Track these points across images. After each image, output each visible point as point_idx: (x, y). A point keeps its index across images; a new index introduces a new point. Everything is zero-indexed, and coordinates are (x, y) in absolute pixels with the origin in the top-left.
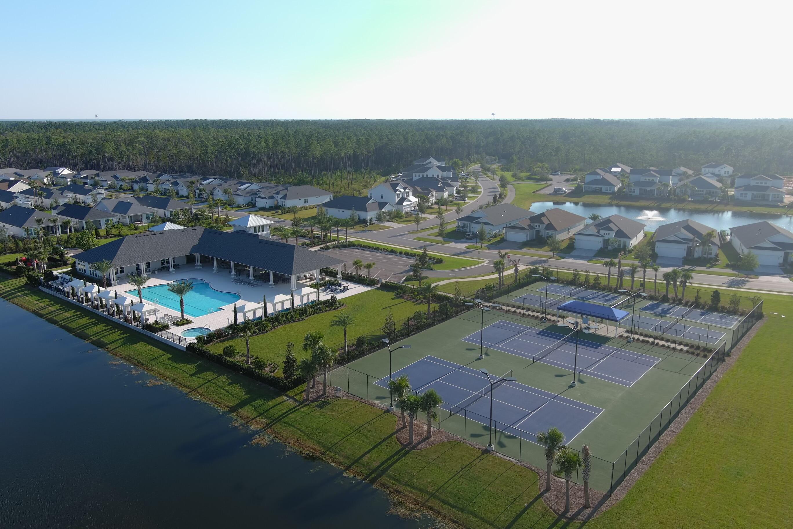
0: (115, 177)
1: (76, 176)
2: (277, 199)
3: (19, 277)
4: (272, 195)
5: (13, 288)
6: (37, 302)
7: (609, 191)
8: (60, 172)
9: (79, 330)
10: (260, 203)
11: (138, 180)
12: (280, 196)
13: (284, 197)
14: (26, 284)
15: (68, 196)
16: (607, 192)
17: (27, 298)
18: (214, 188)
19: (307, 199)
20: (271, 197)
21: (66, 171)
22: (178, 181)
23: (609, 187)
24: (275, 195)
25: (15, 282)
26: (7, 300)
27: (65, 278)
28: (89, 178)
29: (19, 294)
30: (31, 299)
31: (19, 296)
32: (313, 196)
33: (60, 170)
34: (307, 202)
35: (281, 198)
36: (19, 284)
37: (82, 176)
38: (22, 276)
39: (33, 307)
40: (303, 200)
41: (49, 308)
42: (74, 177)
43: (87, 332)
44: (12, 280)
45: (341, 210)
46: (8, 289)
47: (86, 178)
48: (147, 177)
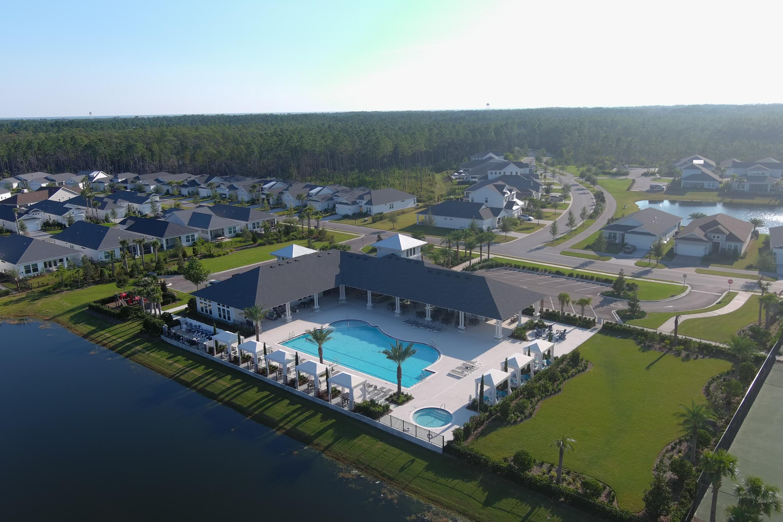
0: (158, 181)
1: (113, 180)
2: (360, 204)
3: (125, 321)
4: (354, 200)
5: (126, 338)
6: (170, 362)
7: (712, 186)
8: (95, 176)
9: (256, 409)
10: (341, 210)
11: (186, 183)
12: (364, 202)
13: (370, 203)
14: (142, 332)
15: (122, 205)
16: (709, 187)
17: (153, 355)
18: (282, 193)
19: (393, 204)
20: (354, 203)
21: (101, 175)
22: (235, 184)
23: (712, 182)
24: (358, 201)
25: (124, 329)
26: (127, 357)
27: (191, 324)
28: (129, 182)
29: (138, 348)
30: (159, 357)
31: (139, 351)
32: (397, 200)
33: (94, 174)
34: (393, 207)
35: (366, 204)
36: (132, 331)
37: (120, 180)
38: (129, 320)
39: (167, 369)
40: (388, 205)
41: (192, 371)
42: (111, 181)
43: (268, 413)
44: (118, 326)
45: (449, 218)
46: (120, 340)
47: (125, 182)
48: (196, 180)
